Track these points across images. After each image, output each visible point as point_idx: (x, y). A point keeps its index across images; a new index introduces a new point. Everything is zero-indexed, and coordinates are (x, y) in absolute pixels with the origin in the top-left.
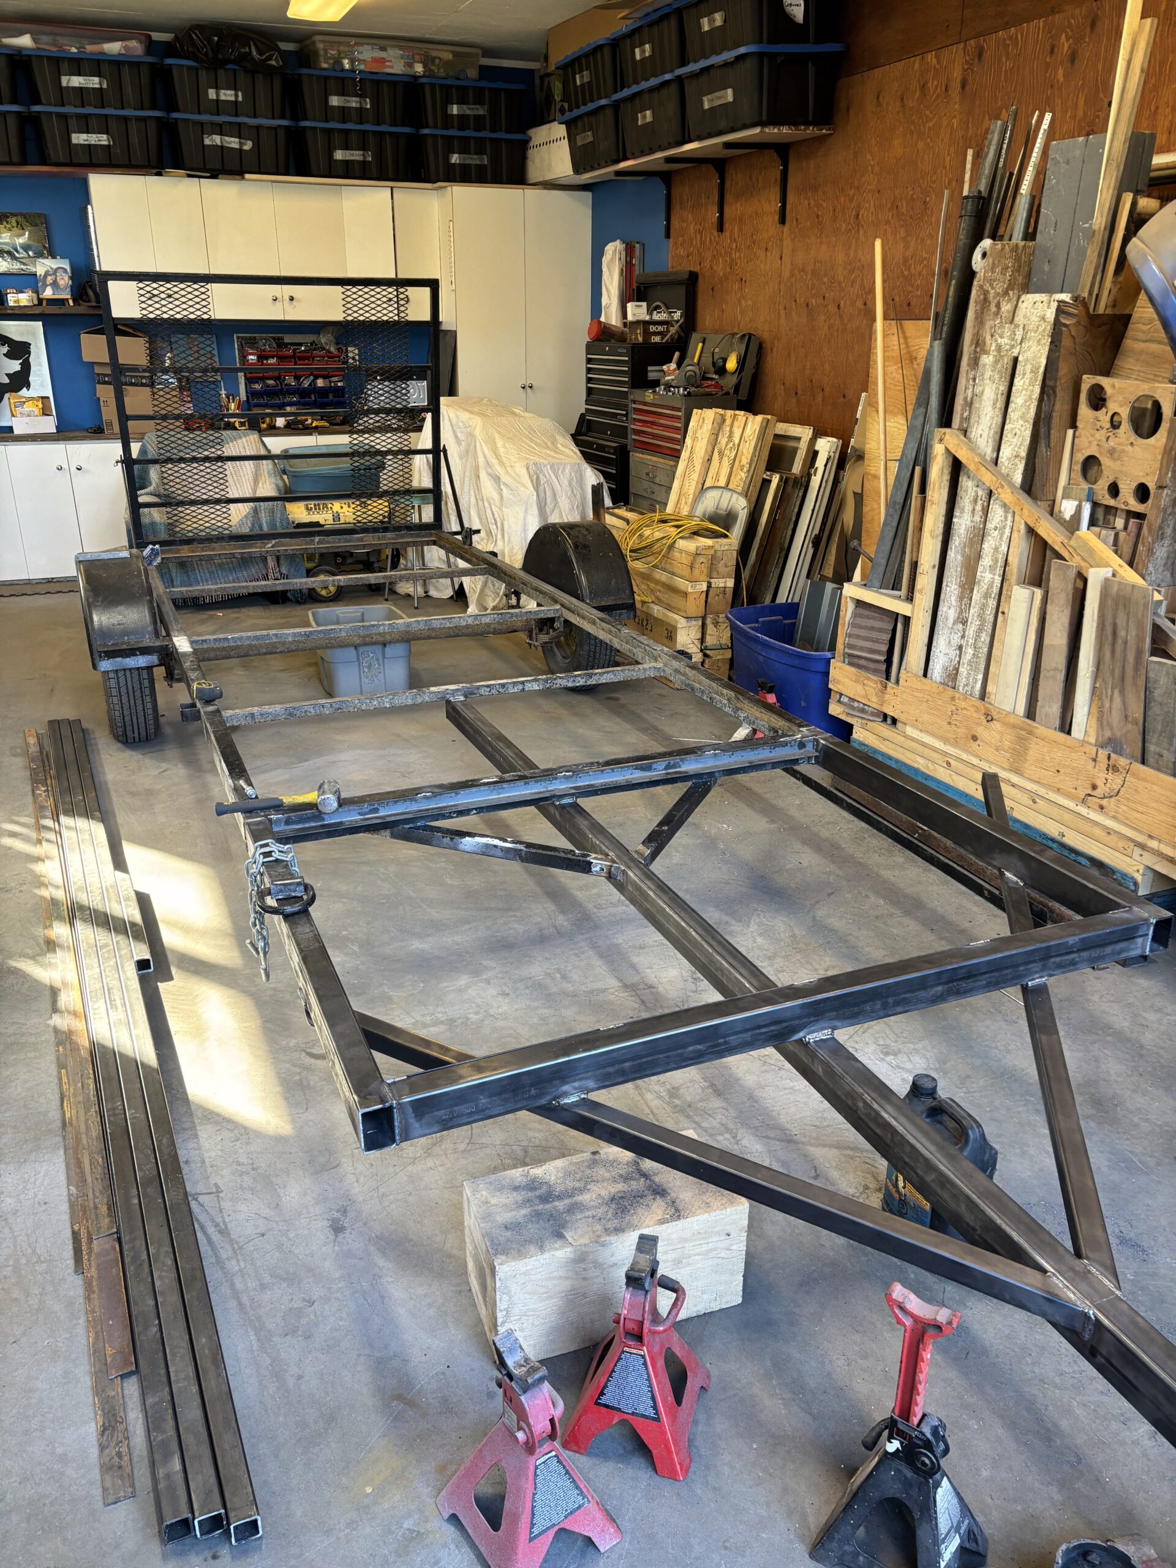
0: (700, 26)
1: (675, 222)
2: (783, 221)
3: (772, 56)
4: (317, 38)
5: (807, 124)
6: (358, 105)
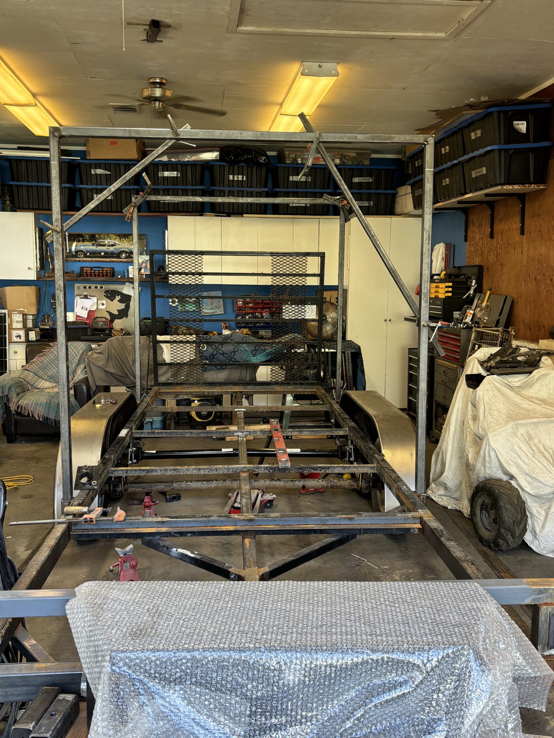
0: (470, 137)
1: (470, 234)
2: (522, 233)
3: (506, 150)
4: (285, 149)
5: (530, 183)
6: (305, 180)
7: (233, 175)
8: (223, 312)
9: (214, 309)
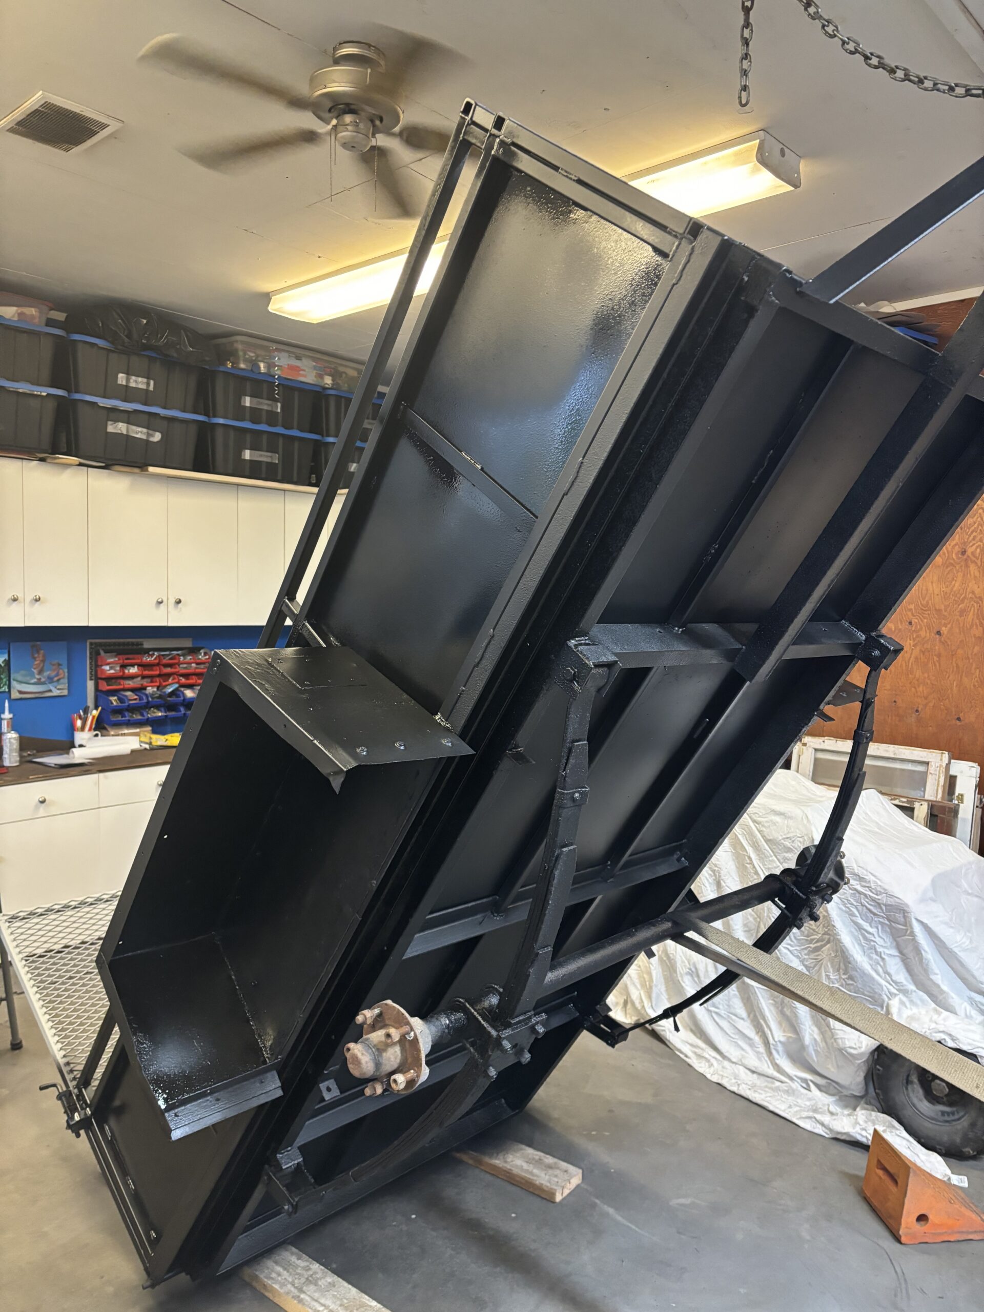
6: (269, 408)
7: (128, 373)
8: (65, 692)
9: (44, 683)
